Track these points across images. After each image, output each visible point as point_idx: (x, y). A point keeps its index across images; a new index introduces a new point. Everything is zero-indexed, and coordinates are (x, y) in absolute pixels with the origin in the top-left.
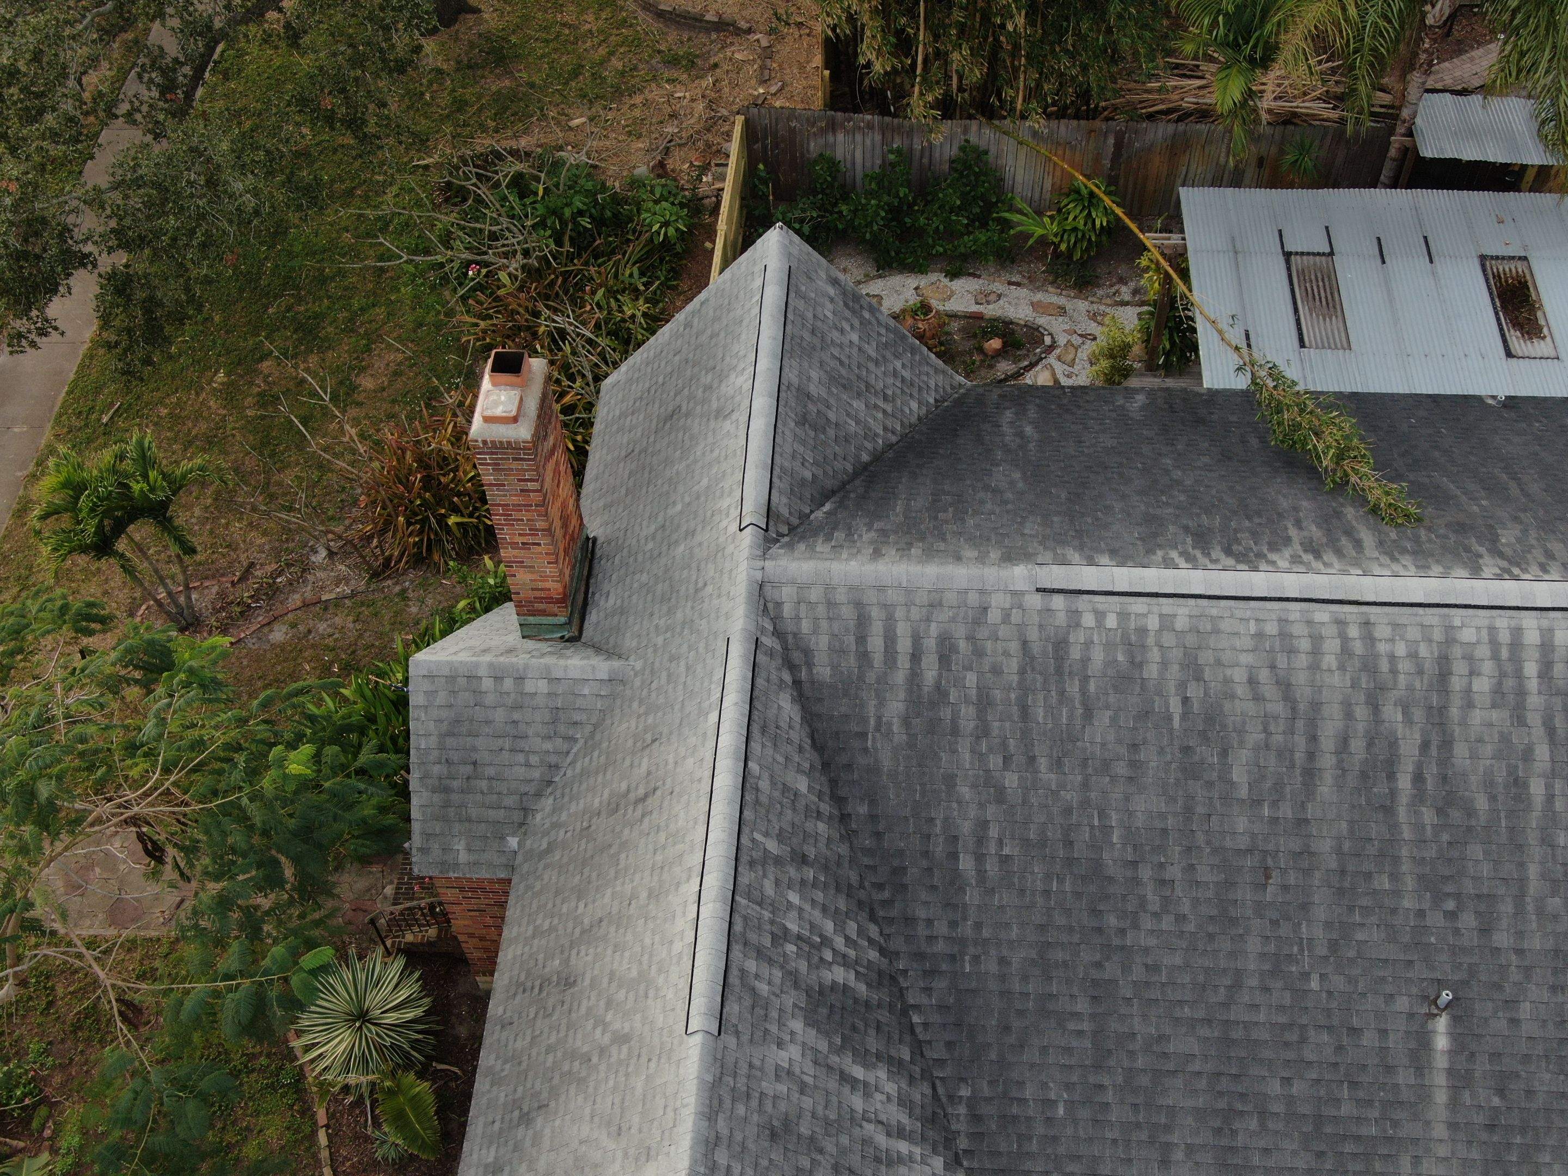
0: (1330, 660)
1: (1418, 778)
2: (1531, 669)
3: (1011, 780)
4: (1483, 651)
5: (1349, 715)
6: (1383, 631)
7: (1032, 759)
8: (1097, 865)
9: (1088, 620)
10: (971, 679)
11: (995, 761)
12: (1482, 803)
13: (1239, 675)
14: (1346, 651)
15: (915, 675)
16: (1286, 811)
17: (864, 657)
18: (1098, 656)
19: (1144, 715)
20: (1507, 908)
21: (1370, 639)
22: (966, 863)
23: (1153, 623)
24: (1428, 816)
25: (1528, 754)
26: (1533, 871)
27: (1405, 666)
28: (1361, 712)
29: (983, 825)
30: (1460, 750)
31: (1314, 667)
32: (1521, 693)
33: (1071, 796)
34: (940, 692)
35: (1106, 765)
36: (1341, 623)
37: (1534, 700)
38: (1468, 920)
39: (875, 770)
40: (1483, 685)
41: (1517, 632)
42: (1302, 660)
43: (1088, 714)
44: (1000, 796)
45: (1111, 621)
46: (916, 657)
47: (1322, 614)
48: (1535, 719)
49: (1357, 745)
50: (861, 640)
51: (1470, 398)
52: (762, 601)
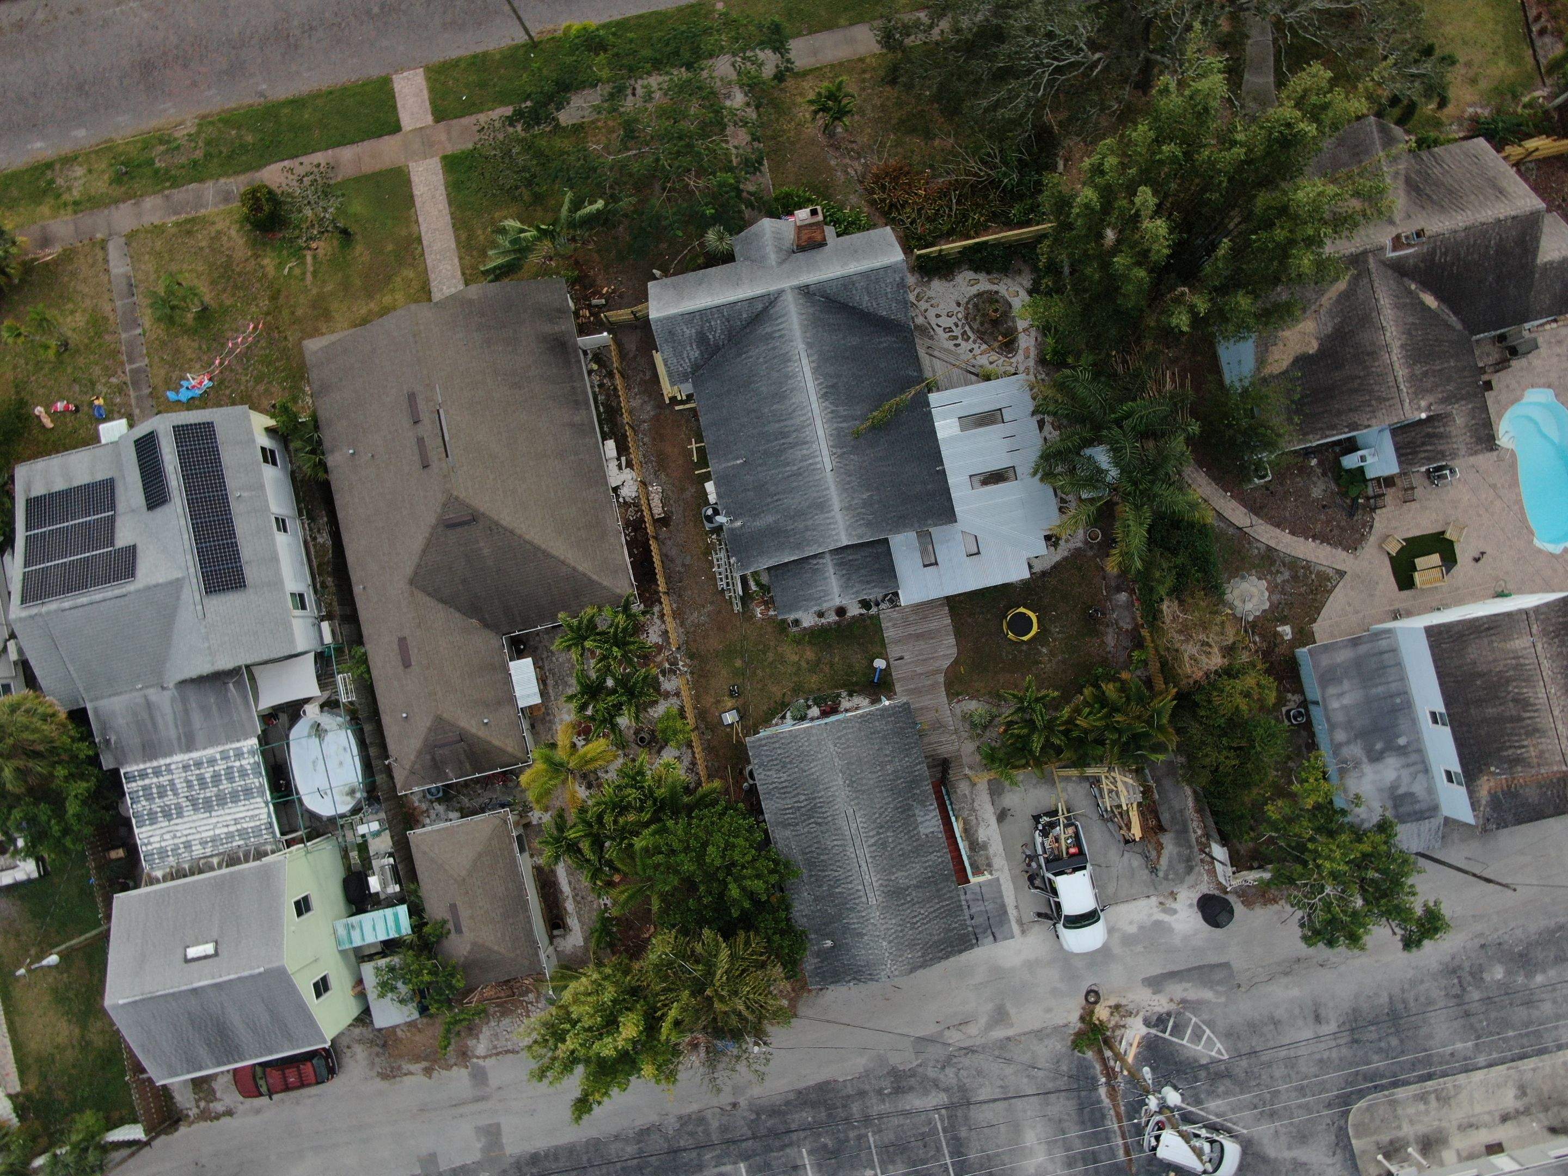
0: (802, 418)
1: (784, 444)
2: (811, 461)
3: (761, 360)
4: (811, 450)
5: (792, 426)
6: (810, 428)
7: (766, 362)
8: (751, 383)
9: (796, 364)
10: (778, 344)
11: (764, 355)
12: (783, 458)
13: (794, 400)
14: (804, 421)
15: (775, 331)
16: (771, 418)
17: (777, 319)
18: (789, 369)
19: (781, 383)
20: (765, 468)
21: (808, 426)
22: (744, 356)
23: (799, 378)
24: (778, 448)
25: (794, 465)
26: (773, 472)
27: (804, 435)
28: (793, 428)
29: (751, 357)
30: (791, 451)
31: (799, 416)
32: (806, 460)
33: (762, 373)
34: (774, 338)
35: (769, 378)
36: (809, 418)
37: (805, 463)
38: (761, 461)
39: (756, 330)
41: (817, 456)
42: (800, 413)
43: (778, 371)
44: (758, 358)
45: (797, 369)
46: (779, 330)
47: (810, 414)
48: (801, 464)
49: (787, 429)
50: (780, 317)
51: (941, 462)
52: (780, 292)
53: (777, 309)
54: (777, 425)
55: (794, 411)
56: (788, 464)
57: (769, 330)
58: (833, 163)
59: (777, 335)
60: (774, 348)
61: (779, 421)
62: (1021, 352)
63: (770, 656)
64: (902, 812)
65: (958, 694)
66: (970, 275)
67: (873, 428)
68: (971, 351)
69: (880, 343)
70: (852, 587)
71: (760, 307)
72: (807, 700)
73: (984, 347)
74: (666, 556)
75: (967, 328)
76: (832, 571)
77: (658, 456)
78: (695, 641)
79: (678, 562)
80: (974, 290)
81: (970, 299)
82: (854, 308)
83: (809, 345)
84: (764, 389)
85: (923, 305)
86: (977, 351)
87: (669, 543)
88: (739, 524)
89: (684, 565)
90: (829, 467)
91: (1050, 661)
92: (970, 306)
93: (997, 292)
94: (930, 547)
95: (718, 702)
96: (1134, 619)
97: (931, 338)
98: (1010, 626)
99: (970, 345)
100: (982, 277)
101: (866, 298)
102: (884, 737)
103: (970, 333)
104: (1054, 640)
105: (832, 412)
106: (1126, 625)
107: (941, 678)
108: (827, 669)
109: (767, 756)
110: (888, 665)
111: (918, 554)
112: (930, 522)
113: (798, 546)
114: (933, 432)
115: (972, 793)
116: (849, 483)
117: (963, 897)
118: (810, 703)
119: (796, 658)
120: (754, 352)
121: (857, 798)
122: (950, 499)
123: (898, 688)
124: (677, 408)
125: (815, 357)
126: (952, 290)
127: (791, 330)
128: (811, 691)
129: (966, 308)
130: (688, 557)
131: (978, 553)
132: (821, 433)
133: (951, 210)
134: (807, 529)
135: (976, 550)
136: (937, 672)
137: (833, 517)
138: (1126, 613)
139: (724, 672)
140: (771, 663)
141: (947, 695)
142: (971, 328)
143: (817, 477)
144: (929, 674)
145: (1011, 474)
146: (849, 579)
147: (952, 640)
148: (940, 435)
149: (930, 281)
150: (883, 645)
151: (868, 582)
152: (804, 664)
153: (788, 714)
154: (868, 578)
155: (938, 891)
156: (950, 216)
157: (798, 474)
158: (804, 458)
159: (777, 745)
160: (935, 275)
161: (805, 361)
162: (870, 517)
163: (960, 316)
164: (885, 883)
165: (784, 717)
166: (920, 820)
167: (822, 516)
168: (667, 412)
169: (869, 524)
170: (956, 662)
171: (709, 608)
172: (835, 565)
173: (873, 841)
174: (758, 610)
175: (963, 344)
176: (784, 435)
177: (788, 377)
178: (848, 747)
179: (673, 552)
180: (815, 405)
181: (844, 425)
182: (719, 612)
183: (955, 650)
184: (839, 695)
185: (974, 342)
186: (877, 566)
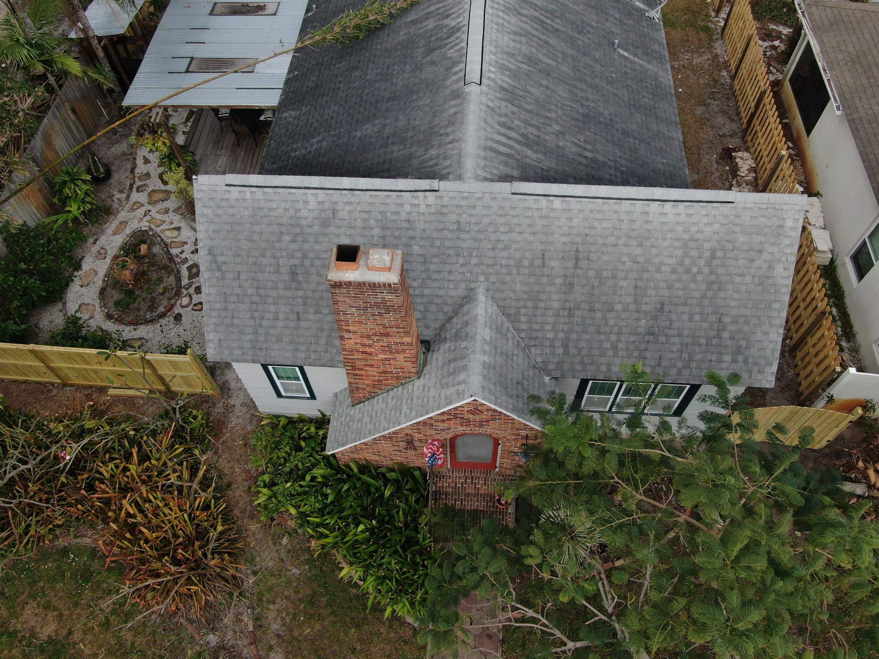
0: (506, 17)
1: (546, 17)
3: (556, 127)
5: (525, 23)
7: (547, 117)
8: (584, 115)
9: (493, 76)
10: (517, 123)
11: (549, 129)
12: (553, 6)
13: (512, 44)
16: (559, 55)
17: (508, 155)
18: (506, 79)
19: (528, 76)
20: (584, 18)
21: (498, 3)
23: (494, 57)
24: (558, 21)
26: (573, 6)
28: (524, 19)
29: (573, 143)
31: (509, 22)
50: (501, 154)
62: (128, 231)
68: (197, 251)
73: (174, 251)
75: (185, 281)
81: (156, 319)
86: (189, 248)
92: (161, 310)
93: (109, 317)
99: (194, 259)
103: (185, 273)
129: (169, 308)
142: (179, 279)
163: (185, 301)
175: (203, 264)
185: (185, 261)
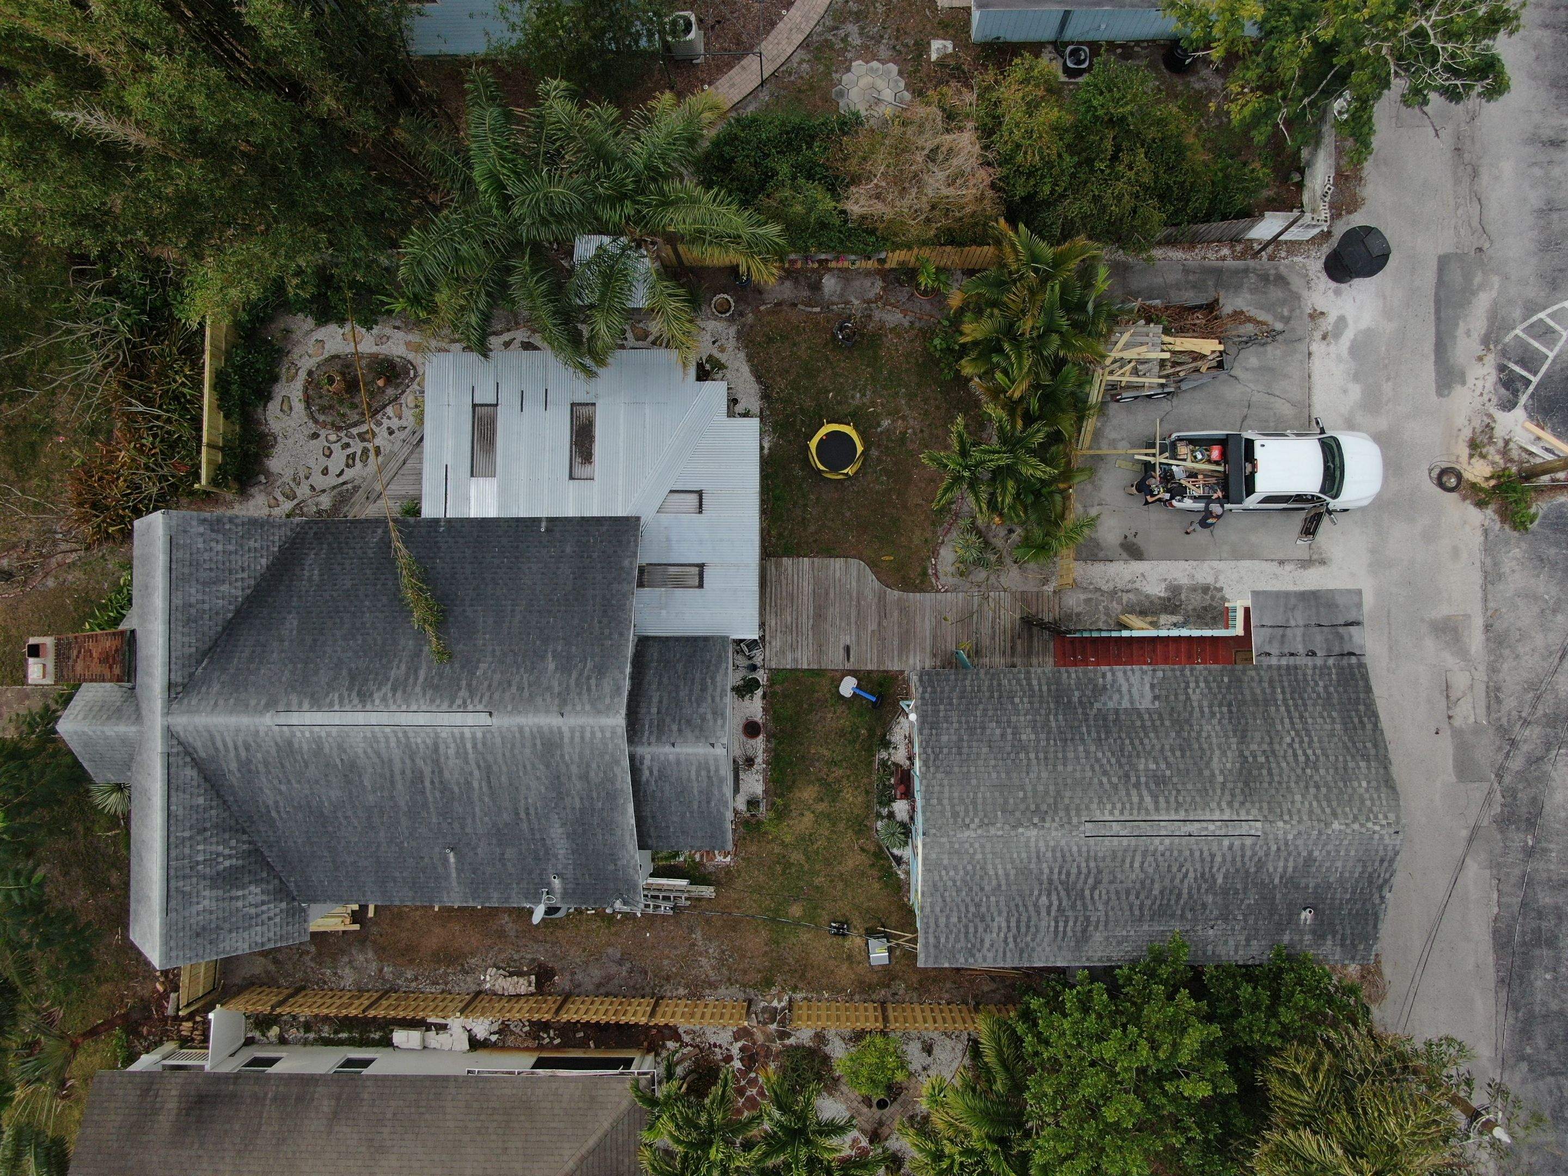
0: (393, 744)
1: (432, 782)
2: (469, 746)
3: (283, 788)
4: (450, 740)
5: (403, 762)
6: (411, 734)
7: (289, 781)
8: (322, 813)
9: (299, 734)
10: (259, 755)
11: (276, 782)
12: (456, 790)
13: (360, 751)
14: (398, 741)
15: (238, 756)
16: (386, 794)
17: (217, 749)
18: (305, 747)
19: (327, 765)
20: (469, 821)
21: (407, 738)
22: (274, 814)
23: (323, 734)
24: (438, 795)
25: (471, 774)
26: (477, 809)
27: (422, 746)
28: (408, 761)
29: (276, 802)
30: (447, 774)
31: (388, 747)
32: (466, 753)
33: (307, 792)
34: (249, 761)
35: (317, 782)
36: (395, 732)
37: (471, 756)
38: (456, 825)
39: (232, 786)
40: (451, 752)
41: (462, 734)
42: (383, 745)
43: (307, 766)
44: (280, 792)
45: (307, 734)
46: (236, 748)
47: (388, 730)
48: (472, 762)
49: (408, 772)
50: (214, 744)
51: (536, 521)
52: (170, 734)
53: (198, 745)
54: (399, 786)
55: (379, 755)
56: (468, 783)
57: (234, 766)
58: (51, 583)
59: (243, 754)
60: (266, 764)
61: (392, 783)
62: (411, 356)
63: (796, 857)
64: (1108, 733)
65: (925, 573)
66: (273, 407)
67: (441, 625)
68: (391, 432)
69: (310, 579)
70: (703, 719)
71: (190, 773)
72: (879, 816)
73: (389, 410)
74: (599, 986)
75: (354, 431)
76: (667, 749)
77: (439, 962)
78: (745, 972)
79: (614, 969)
80: (299, 406)
81: (312, 416)
82: (238, 612)
83: (271, 705)
84: (335, 794)
85: (303, 491)
86: (395, 423)
87: (579, 976)
88: (557, 883)
89: (620, 963)
90: (484, 719)
91: (904, 418)
92: (321, 418)
93: (310, 373)
94: (672, 570)
95: (850, 957)
96: (868, 273)
97: (356, 489)
98: (834, 468)
99: (382, 432)
100: (280, 390)
101: (225, 588)
102: (971, 730)
103: (364, 428)
104: (873, 403)
105: (394, 690)
106: (876, 287)
107: (894, 595)
108: (839, 772)
109: (957, 940)
110: (853, 673)
111: (679, 592)
112: (626, 563)
113: (612, 797)
114: (483, 523)
115: (1085, 589)
116: (520, 689)
117: (1274, 661)
118: (885, 812)
119: (809, 818)
120: (269, 797)
121: (1067, 809)
122: (599, 521)
123: (894, 666)
124: (371, 914)
125: (294, 698)
126: (291, 441)
127: (238, 731)
128: (868, 807)
129: (324, 425)
130: (610, 950)
131: (700, 493)
132: (422, 719)
133: (158, 418)
134: (585, 777)
135: (695, 497)
136: (881, 598)
137: (572, 730)
138: (857, 283)
139: (805, 937)
140: (808, 858)
141: (922, 590)
142: (355, 425)
143: (498, 740)
144: (883, 613)
145: (584, 411)
146: (689, 722)
147: (837, 564)
148: (492, 512)
149: (268, 474)
150: (819, 673)
151: (704, 689)
152: (821, 807)
153: (896, 851)
154: (697, 687)
155: (1255, 702)
156: (169, 421)
157: (488, 772)
158: (462, 754)
159: (942, 921)
160: (261, 463)
161: (295, 718)
162: (589, 664)
163: (333, 437)
164: (1227, 797)
165: (899, 860)
166: (1125, 704)
167: (567, 749)
168: (374, 930)
169: (601, 671)
170: (874, 565)
171: (698, 935)
172: (659, 739)
173: (1148, 799)
174: (719, 858)
175: (378, 441)
176: (418, 778)
177: (318, 751)
178: (974, 803)
179: (597, 973)
180: (374, 718)
181: (422, 674)
182: (708, 921)
183: (854, 562)
184: (884, 763)
185: (379, 424)
186: (680, 667)
